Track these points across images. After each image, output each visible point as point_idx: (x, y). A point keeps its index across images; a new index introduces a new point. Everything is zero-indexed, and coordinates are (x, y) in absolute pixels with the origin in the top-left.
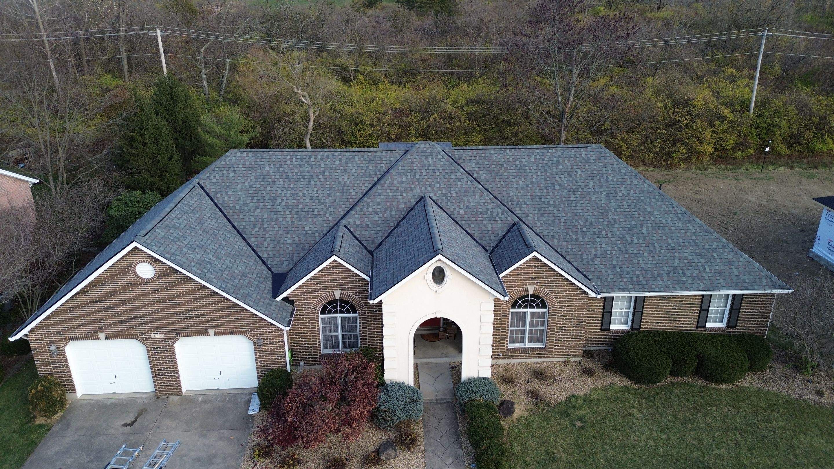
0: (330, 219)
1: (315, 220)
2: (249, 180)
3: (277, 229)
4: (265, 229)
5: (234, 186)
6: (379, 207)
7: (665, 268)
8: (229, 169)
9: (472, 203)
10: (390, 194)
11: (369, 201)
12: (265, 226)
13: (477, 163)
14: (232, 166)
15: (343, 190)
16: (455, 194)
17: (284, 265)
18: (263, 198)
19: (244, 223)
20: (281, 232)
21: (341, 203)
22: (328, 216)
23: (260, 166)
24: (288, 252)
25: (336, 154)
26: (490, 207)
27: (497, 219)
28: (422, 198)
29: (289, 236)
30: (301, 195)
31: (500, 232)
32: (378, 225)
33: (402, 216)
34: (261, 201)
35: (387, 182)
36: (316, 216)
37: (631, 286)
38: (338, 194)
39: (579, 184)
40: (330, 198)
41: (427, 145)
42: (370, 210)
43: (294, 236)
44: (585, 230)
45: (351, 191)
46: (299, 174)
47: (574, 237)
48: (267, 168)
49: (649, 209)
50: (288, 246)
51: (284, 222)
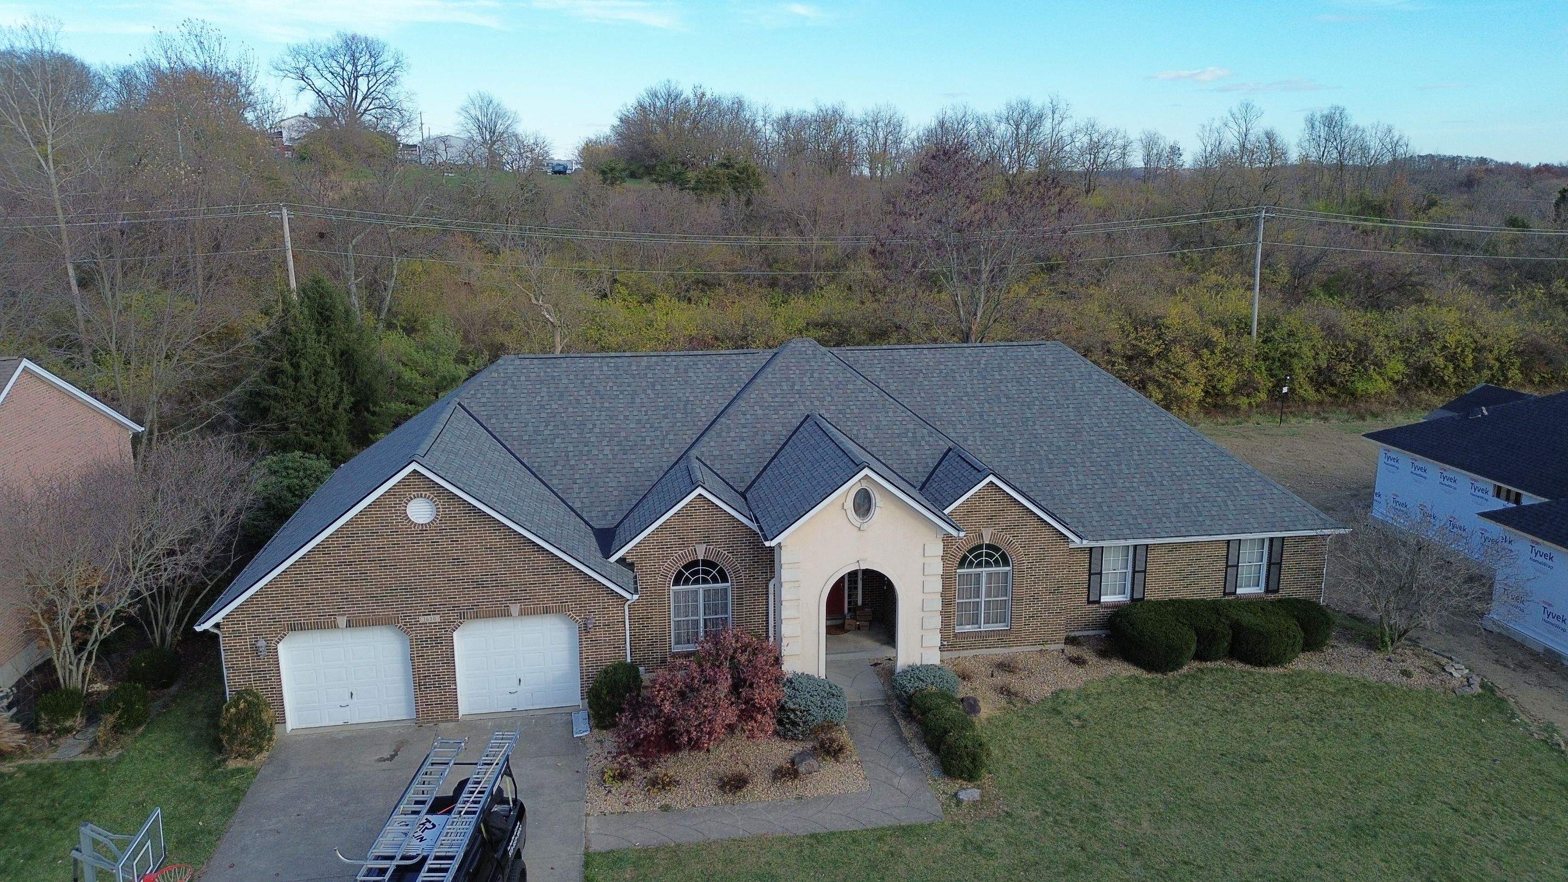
0: (671, 450)
1: (648, 452)
2: (539, 398)
3: (591, 466)
4: (572, 467)
5: (515, 407)
6: (744, 430)
7: (1171, 505)
8: (505, 383)
9: (883, 423)
10: (760, 412)
11: (728, 422)
12: (572, 462)
13: (883, 369)
14: (510, 378)
15: (685, 409)
16: (856, 411)
17: (609, 518)
18: (564, 423)
19: (539, 460)
20: (598, 471)
21: (685, 428)
22: (667, 446)
23: (553, 378)
24: (613, 498)
25: (669, 359)
26: (911, 426)
27: (923, 443)
28: (808, 416)
29: (611, 475)
30: (622, 417)
31: (929, 460)
32: (747, 456)
33: (782, 442)
34: (561, 427)
35: (753, 396)
36: (649, 447)
37: (1127, 531)
38: (678, 415)
39: (1035, 395)
40: (667, 420)
41: (807, 344)
42: (732, 434)
43: (618, 475)
44: (1051, 456)
45: (698, 410)
46: (615, 388)
47: (1037, 466)
48: (566, 381)
49: (1139, 427)
50: (610, 489)
51: (601, 456)
